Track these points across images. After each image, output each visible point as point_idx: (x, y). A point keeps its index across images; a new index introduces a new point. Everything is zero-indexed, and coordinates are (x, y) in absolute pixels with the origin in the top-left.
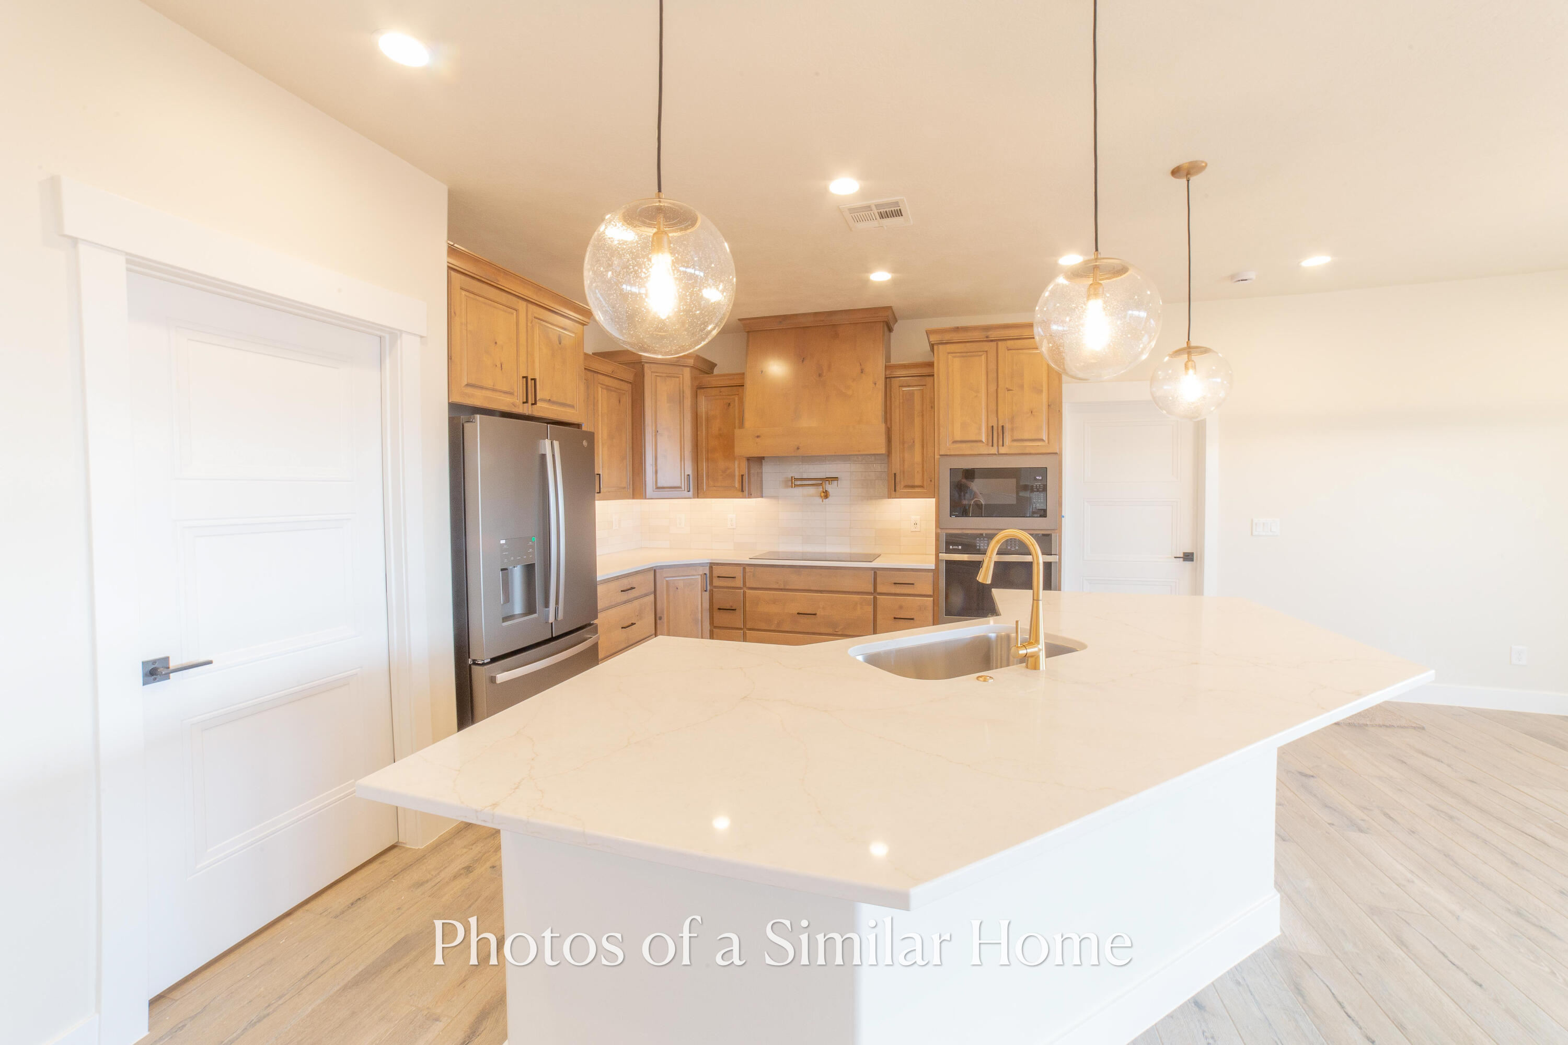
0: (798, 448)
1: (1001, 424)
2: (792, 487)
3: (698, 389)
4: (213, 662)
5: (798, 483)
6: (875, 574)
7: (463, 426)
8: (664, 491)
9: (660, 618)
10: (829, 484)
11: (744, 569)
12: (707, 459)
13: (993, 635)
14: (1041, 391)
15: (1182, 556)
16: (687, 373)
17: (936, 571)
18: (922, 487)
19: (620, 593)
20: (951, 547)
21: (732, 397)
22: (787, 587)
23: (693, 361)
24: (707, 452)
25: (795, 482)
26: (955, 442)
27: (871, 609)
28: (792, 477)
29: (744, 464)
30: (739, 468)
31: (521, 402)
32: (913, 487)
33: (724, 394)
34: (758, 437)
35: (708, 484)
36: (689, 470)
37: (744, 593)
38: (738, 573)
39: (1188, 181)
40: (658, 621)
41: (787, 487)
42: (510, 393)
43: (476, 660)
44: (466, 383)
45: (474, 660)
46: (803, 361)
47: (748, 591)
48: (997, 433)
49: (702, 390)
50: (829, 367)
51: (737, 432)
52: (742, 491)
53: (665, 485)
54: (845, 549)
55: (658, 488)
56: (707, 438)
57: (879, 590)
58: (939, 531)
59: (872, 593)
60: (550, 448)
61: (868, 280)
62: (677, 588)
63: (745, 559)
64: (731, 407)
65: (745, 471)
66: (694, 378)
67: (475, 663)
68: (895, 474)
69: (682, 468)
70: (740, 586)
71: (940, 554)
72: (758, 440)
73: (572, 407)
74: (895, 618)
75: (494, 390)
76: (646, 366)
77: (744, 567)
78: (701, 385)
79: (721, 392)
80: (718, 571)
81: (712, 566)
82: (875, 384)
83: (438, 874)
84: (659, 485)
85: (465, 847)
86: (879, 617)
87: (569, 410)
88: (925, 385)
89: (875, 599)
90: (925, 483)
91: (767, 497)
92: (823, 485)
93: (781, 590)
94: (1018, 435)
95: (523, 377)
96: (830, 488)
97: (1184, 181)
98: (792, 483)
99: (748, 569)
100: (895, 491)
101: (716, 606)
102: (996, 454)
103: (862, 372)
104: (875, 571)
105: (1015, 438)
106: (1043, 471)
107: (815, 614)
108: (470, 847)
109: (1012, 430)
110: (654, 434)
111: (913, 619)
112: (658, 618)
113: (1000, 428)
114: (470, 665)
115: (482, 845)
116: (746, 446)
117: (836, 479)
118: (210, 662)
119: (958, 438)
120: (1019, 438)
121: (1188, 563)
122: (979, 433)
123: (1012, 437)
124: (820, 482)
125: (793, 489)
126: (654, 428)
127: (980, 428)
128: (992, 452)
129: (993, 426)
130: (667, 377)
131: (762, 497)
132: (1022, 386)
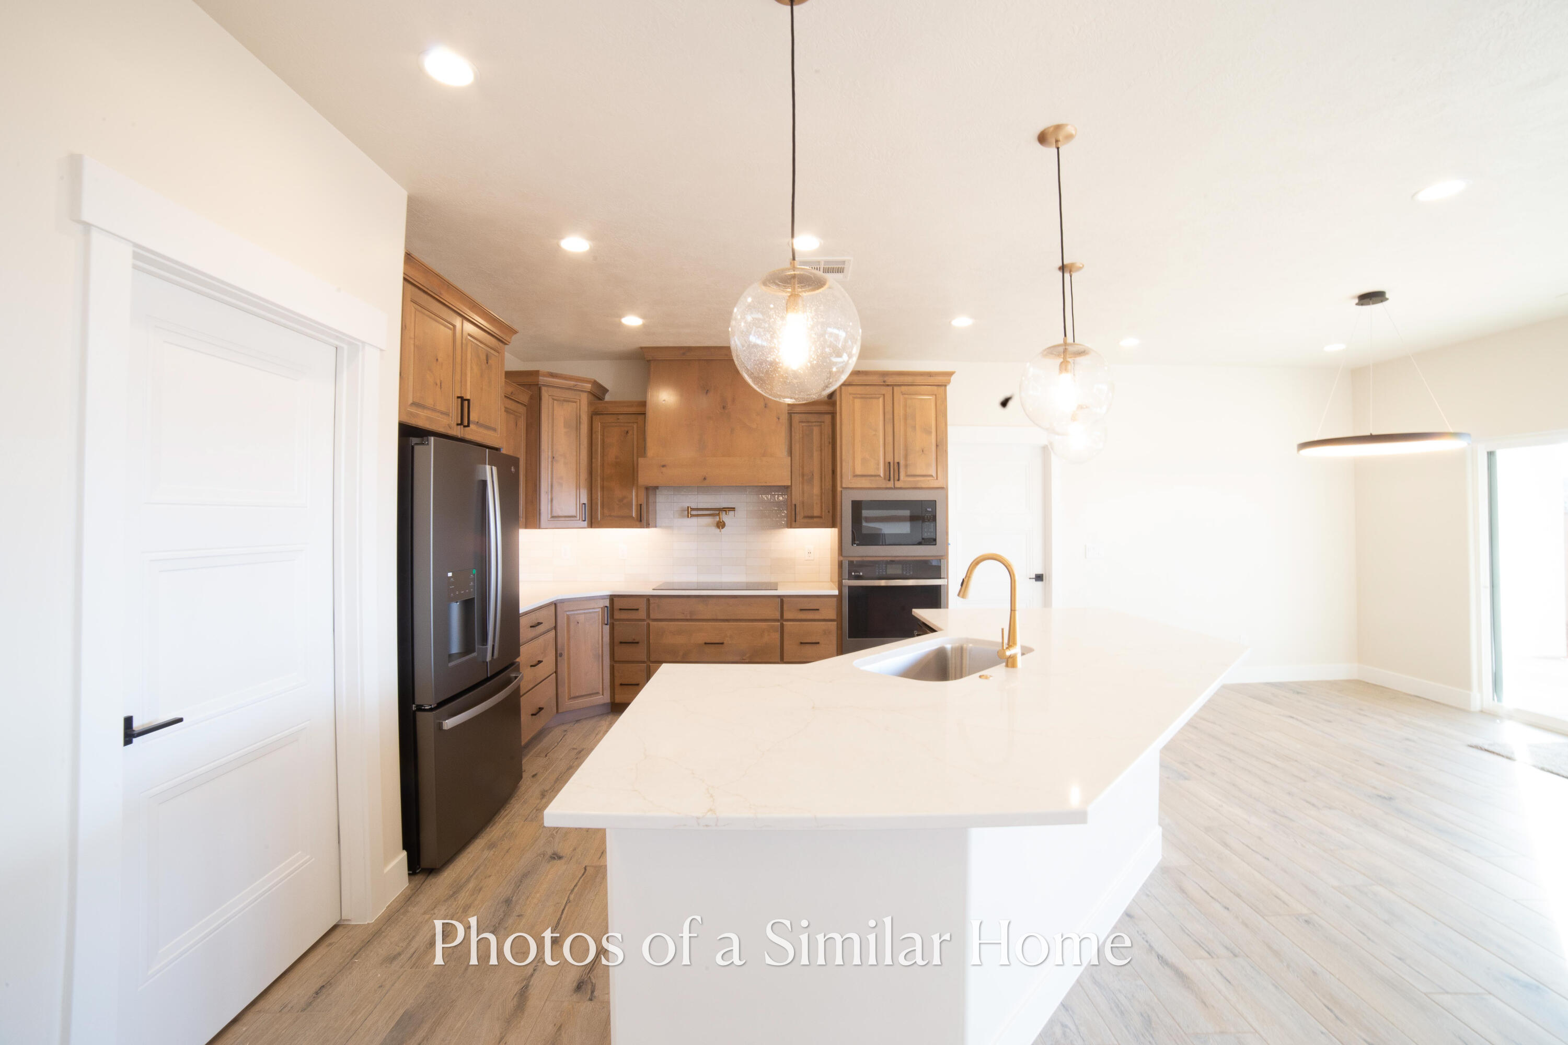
0: (705, 479)
1: (896, 461)
2: (688, 517)
3: (594, 414)
4: (185, 720)
5: (694, 513)
6: (782, 602)
7: (413, 447)
8: (559, 520)
9: (561, 655)
10: (726, 514)
11: (648, 600)
12: (603, 488)
13: (948, 647)
14: (930, 433)
15: (1034, 577)
16: (584, 399)
17: (840, 597)
18: (820, 517)
19: (530, 629)
20: (853, 574)
21: (631, 424)
22: (694, 617)
23: (590, 385)
24: (603, 480)
25: (690, 512)
26: (856, 476)
27: (778, 635)
28: (688, 507)
29: (643, 494)
30: (637, 496)
31: (455, 423)
32: (812, 517)
33: (622, 421)
34: (664, 466)
35: (603, 514)
36: (584, 499)
37: (648, 625)
38: (643, 606)
39: (1071, 277)
40: (559, 658)
41: (683, 517)
42: (447, 414)
43: (422, 706)
44: (410, 401)
45: (417, 706)
46: (707, 393)
47: (652, 623)
48: (893, 470)
49: (598, 417)
50: (734, 400)
51: (641, 460)
52: (641, 521)
53: (560, 514)
54: (742, 578)
55: (553, 517)
56: (603, 465)
57: (785, 617)
58: (842, 558)
59: (778, 620)
60: (490, 474)
62: (578, 623)
63: (647, 590)
64: (629, 434)
65: (643, 500)
66: (590, 404)
67: (420, 708)
68: (795, 505)
69: (578, 497)
70: (643, 618)
71: (843, 581)
72: (664, 469)
73: (495, 430)
74: (801, 643)
75: (434, 410)
76: (544, 389)
77: (648, 598)
78: (596, 411)
79: (618, 419)
80: (618, 604)
81: (613, 598)
82: (779, 419)
83: (409, 944)
84: (555, 514)
85: (425, 913)
86: (786, 643)
87: (491, 433)
88: (823, 422)
89: (782, 626)
90: (823, 513)
91: (660, 527)
92: (718, 515)
93: (687, 620)
94: (910, 472)
95: (458, 397)
96: (725, 518)
98: (688, 513)
99: (652, 600)
100: (795, 521)
101: (617, 640)
102: (892, 488)
104: (782, 598)
105: (909, 473)
106: (933, 503)
107: (722, 643)
108: (432, 912)
109: (906, 466)
110: (550, 460)
111: (818, 643)
112: (558, 655)
113: (896, 465)
114: (414, 712)
115: (445, 908)
116: (646, 476)
117: (733, 509)
118: (180, 720)
119: (858, 472)
120: (912, 473)
121: (1039, 583)
122: (878, 469)
123: (906, 472)
124: (717, 512)
125: (688, 519)
126: (550, 453)
127: (878, 464)
128: (888, 486)
129: (889, 463)
130: (564, 401)
131: (656, 527)
132: (914, 428)
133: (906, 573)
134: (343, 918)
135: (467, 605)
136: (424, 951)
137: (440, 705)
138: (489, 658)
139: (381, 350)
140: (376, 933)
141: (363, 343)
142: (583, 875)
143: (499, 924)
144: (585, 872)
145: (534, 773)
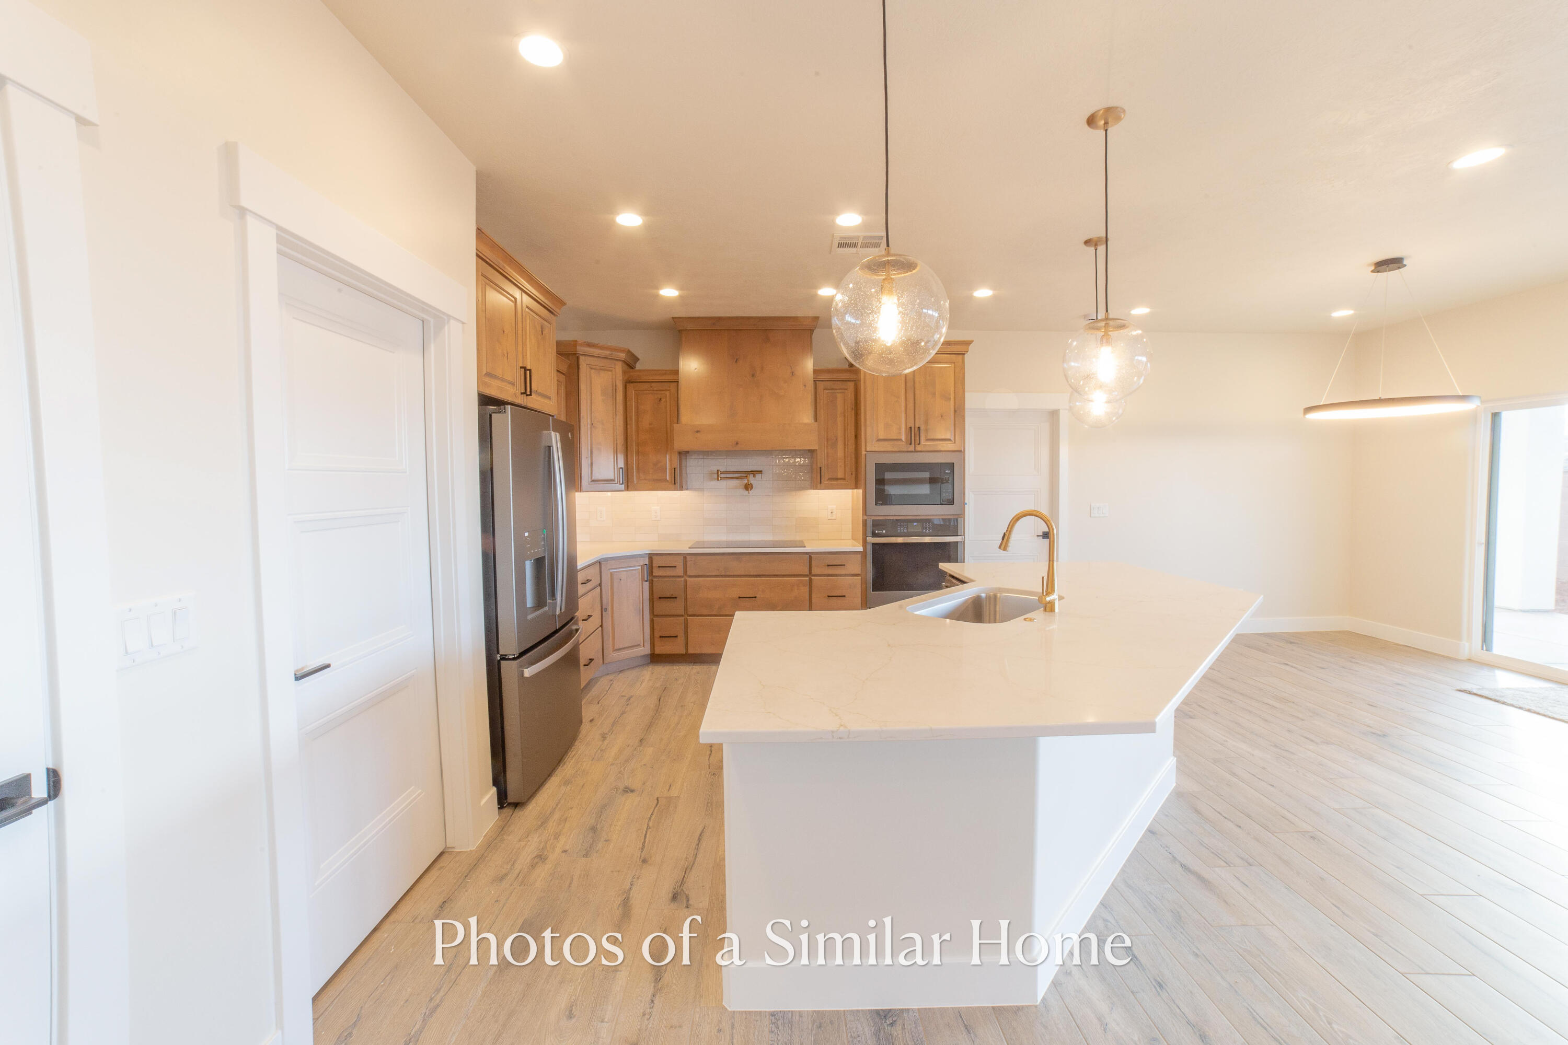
0: (737, 444)
1: (917, 426)
2: (718, 480)
3: (628, 382)
4: (332, 666)
5: (723, 476)
6: (810, 558)
7: (491, 415)
8: (599, 484)
9: (606, 610)
10: (754, 477)
11: (685, 558)
12: (638, 453)
14: (949, 400)
15: (1041, 534)
16: (619, 367)
17: (864, 554)
18: (844, 479)
19: (584, 584)
20: (876, 532)
21: (663, 392)
22: (728, 574)
23: (624, 355)
24: (638, 444)
25: (720, 475)
26: (879, 440)
27: (806, 589)
28: (718, 470)
29: (676, 458)
30: (671, 460)
31: (520, 392)
32: (837, 479)
33: (655, 389)
34: (698, 432)
35: (638, 478)
36: (621, 464)
37: (685, 581)
38: (680, 563)
39: (1096, 250)
40: (604, 613)
41: (712, 479)
42: (512, 384)
43: (506, 655)
44: (485, 372)
45: (501, 655)
46: (736, 361)
47: (688, 579)
48: (914, 434)
49: (632, 385)
50: (762, 368)
51: (676, 426)
52: (675, 484)
53: (600, 478)
54: (769, 537)
55: (592, 481)
56: (637, 431)
57: (814, 572)
58: (865, 517)
59: (807, 575)
60: (555, 439)
61: (816, 295)
62: (620, 580)
63: (685, 549)
64: (662, 402)
65: (676, 463)
66: (624, 372)
67: (504, 658)
68: (820, 468)
69: (616, 461)
70: (681, 575)
71: (868, 538)
72: (695, 435)
73: (549, 398)
74: (829, 596)
75: (503, 380)
76: (582, 359)
77: (685, 556)
78: (630, 379)
79: (652, 387)
80: (657, 562)
81: (651, 556)
82: (805, 386)
83: (513, 865)
84: (595, 478)
85: (520, 841)
86: (814, 596)
87: (546, 401)
88: (847, 389)
89: (810, 580)
90: (847, 476)
91: (691, 489)
92: (746, 479)
93: (722, 576)
94: (931, 436)
95: (521, 368)
96: (752, 480)
97: (1093, 249)
98: (718, 476)
99: (688, 558)
100: (821, 483)
101: (656, 596)
102: (913, 451)
103: (793, 375)
104: (810, 555)
105: (928, 437)
106: (951, 466)
107: (755, 597)
108: (526, 839)
109: (926, 430)
110: (589, 426)
111: (844, 596)
112: (603, 610)
113: (916, 429)
114: (499, 661)
115: (538, 835)
116: (680, 443)
117: (760, 472)
118: (328, 666)
119: (881, 437)
120: (932, 437)
121: (1046, 541)
122: (900, 433)
123: (926, 437)
124: (745, 475)
125: (718, 482)
126: (589, 421)
127: (900, 429)
128: (910, 450)
129: (911, 428)
130: (601, 369)
131: (687, 489)
132: (934, 394)
133: (926, 530)
134: (448, 846)
135: (539, 563)
136: (528, 872)
137: (522, 654)
138: (558, 612)
139: (463, 323)
140: (479, 859)
141: (449, 316)
142: (657, 805)
143: (590, 848)
144: (658, 803)
145: (592, 718)
